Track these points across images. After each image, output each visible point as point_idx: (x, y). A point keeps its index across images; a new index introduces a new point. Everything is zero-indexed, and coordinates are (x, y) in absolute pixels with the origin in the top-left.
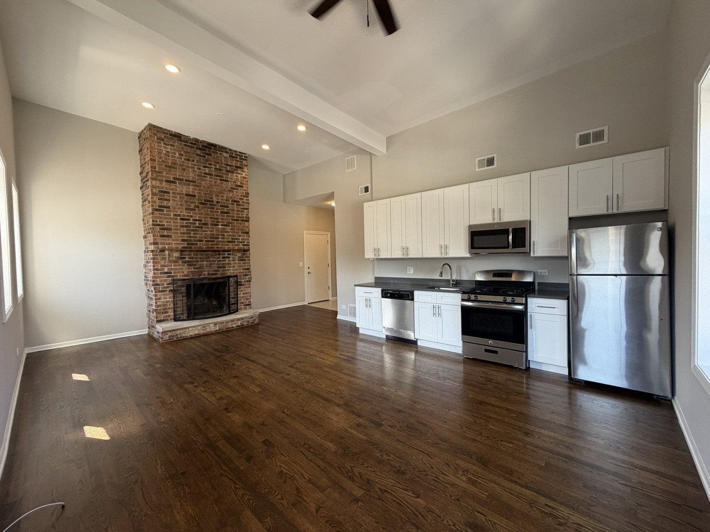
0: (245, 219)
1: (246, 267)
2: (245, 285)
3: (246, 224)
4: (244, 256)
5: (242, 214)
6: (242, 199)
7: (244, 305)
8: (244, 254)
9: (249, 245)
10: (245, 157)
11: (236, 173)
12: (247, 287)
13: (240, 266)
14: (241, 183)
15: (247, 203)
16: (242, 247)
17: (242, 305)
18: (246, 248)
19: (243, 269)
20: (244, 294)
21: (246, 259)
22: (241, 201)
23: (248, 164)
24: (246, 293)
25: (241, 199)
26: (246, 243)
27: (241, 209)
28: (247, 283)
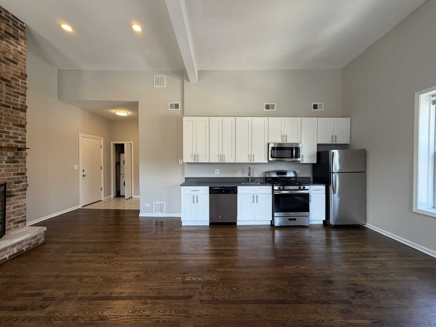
0: (19, 107)
1: (20, 171)
2: (18, 195)
3: (22, 114)
4: (16, 156)
5: (14, 100)
6: (16, 80)
7: (14, 223)
8: (17, 154)
9: (25, 142)
10: (21, 25)
11: (7, 41)
12: (20, 198)
13: (9, 170)
14: (14, 58)
15: (22, 87)
16: (14, 144)
17: (12, 223)
18: (19, 145)
19: (14, 174)
20: (15, 207)
21: (20, 160)
22: (13, 82)
23: (26, 37)
24: (18, 206)
25: (12, 78)
26: (20, 140)
27: (14, 92)
28: (20, 193)
